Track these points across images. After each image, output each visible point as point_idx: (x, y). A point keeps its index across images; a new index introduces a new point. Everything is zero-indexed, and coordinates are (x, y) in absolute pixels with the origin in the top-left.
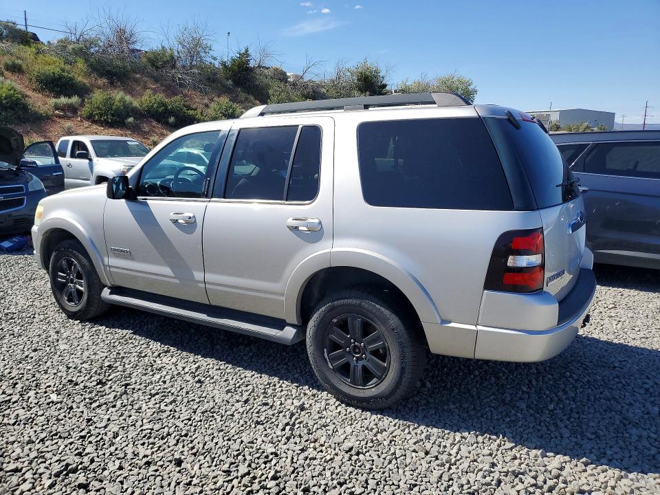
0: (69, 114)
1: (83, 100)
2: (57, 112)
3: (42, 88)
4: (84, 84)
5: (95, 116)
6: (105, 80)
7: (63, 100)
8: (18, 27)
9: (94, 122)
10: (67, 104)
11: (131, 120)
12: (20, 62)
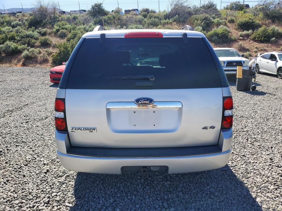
0: (245, 38)
1: (253, 32)
2: (240, 38)
3: (239, 28)
4: (259, 24)
5: (256, 38)
6: (270, 21)
7: (245, 32)
8: (241, 3)
9: (255, 41)
10: (246, 34)
11: (274, 39)
12: (234, 18)
